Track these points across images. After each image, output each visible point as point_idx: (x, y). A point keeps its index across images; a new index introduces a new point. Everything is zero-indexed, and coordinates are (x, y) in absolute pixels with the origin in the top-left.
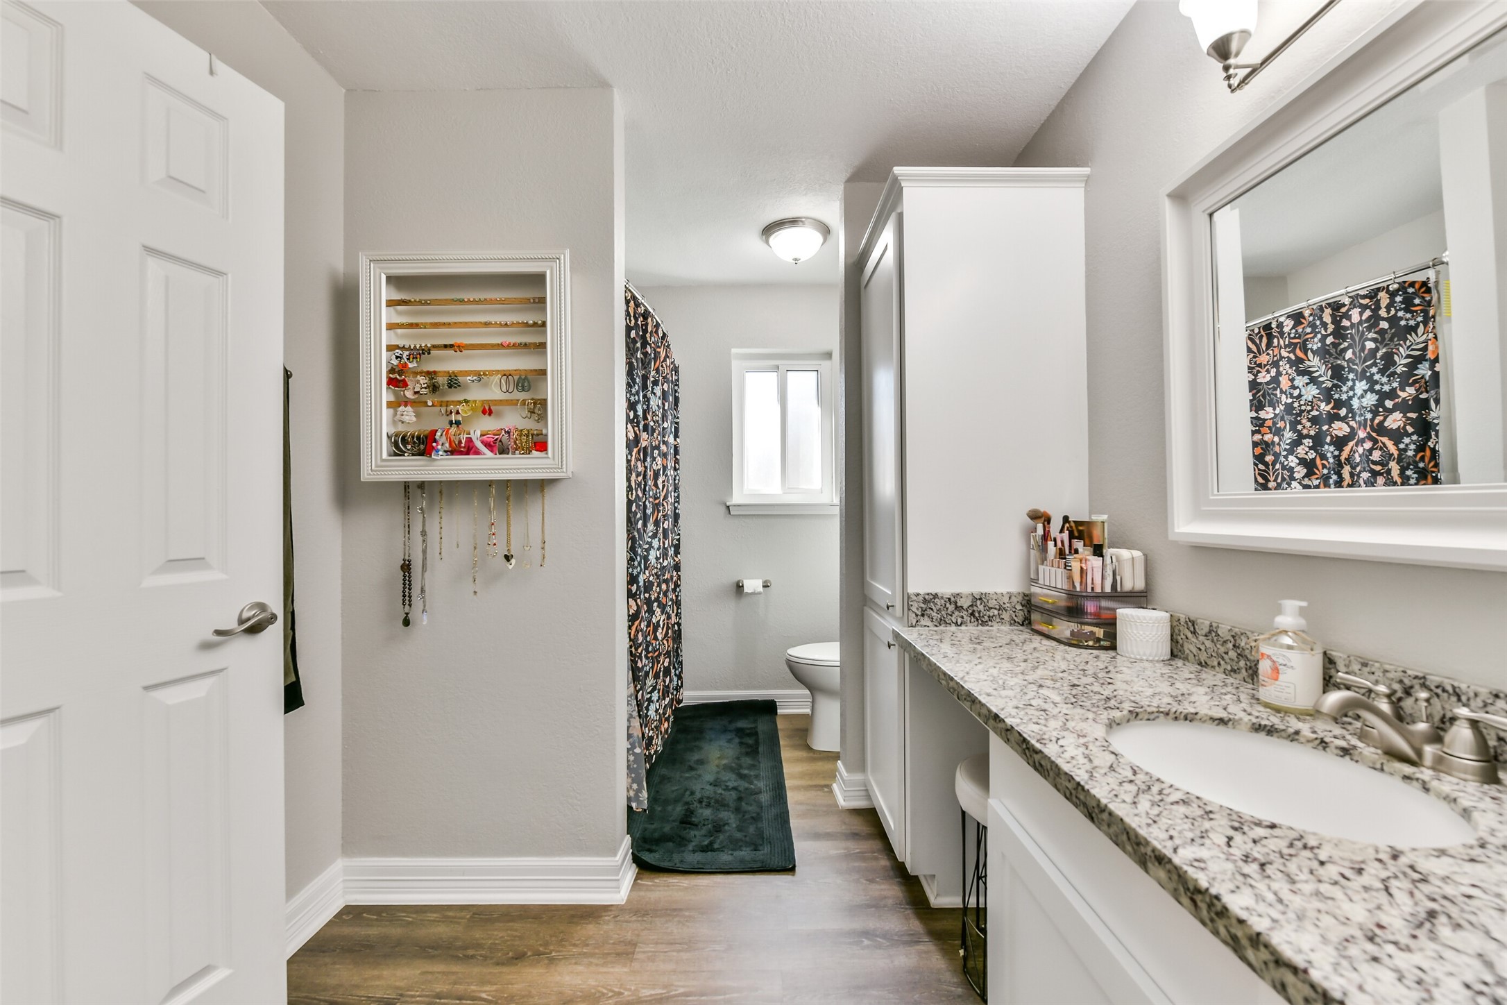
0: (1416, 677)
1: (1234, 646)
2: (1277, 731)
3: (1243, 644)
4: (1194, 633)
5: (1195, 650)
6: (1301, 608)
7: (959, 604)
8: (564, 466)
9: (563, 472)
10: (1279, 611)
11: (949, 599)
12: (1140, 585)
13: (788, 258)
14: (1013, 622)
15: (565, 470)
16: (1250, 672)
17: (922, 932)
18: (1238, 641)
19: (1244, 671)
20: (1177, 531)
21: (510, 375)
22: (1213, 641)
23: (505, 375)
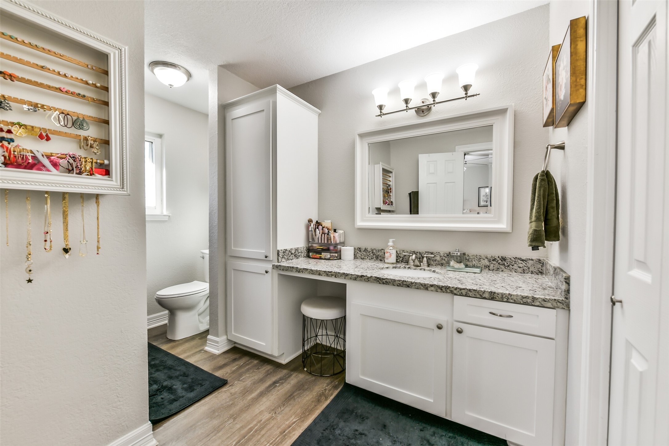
0: (413, 252)
1: (372, 252)
2: (397, 267)
3: (374, 251)
4: (360, 251)
5: (360, 256)
6: (393, 241)
7: (292, 253)
8: (125, 187)
9: (125, 191)
10: (388, 242)
11: (290, 251)
12: (342, 240)
13: (167, 83)
14: (304, 257)
15: (125, 190)
16: (376, 258)
17: (289, 372)
18: (373, 251)
19: (375, 258)
20: (358, 224)
21: (68, 114)
22: (366, 252)
23: (63, 113)
